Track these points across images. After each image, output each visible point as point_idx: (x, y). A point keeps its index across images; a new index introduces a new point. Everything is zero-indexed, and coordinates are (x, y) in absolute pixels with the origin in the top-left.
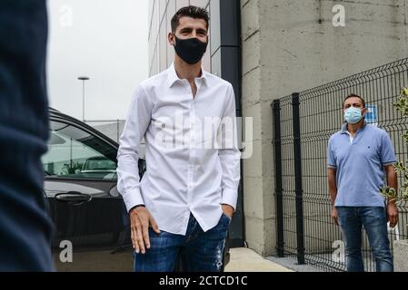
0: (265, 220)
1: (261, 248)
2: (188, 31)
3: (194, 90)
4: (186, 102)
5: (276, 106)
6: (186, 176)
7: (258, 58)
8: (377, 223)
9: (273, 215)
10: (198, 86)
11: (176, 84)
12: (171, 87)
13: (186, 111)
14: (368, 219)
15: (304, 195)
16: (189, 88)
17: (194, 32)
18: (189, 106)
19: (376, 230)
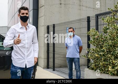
0: (44, 59)
1: (43, 66)
2: (23, 14)
3: (26, 29)
4: (24, 32)
5: (48, 27)
6: (25, 52)
7: (44, 14)
8: (77, 62)
9: (46, 57)
10: (27, 28)
11: (21, 28)
12: (20, 28)
13: (24, 35)
14: (75, 61)
15: (55, 52)
16: (25, 28)
17: (25, 14)
18: (25, 33)
19: (77, 64)
